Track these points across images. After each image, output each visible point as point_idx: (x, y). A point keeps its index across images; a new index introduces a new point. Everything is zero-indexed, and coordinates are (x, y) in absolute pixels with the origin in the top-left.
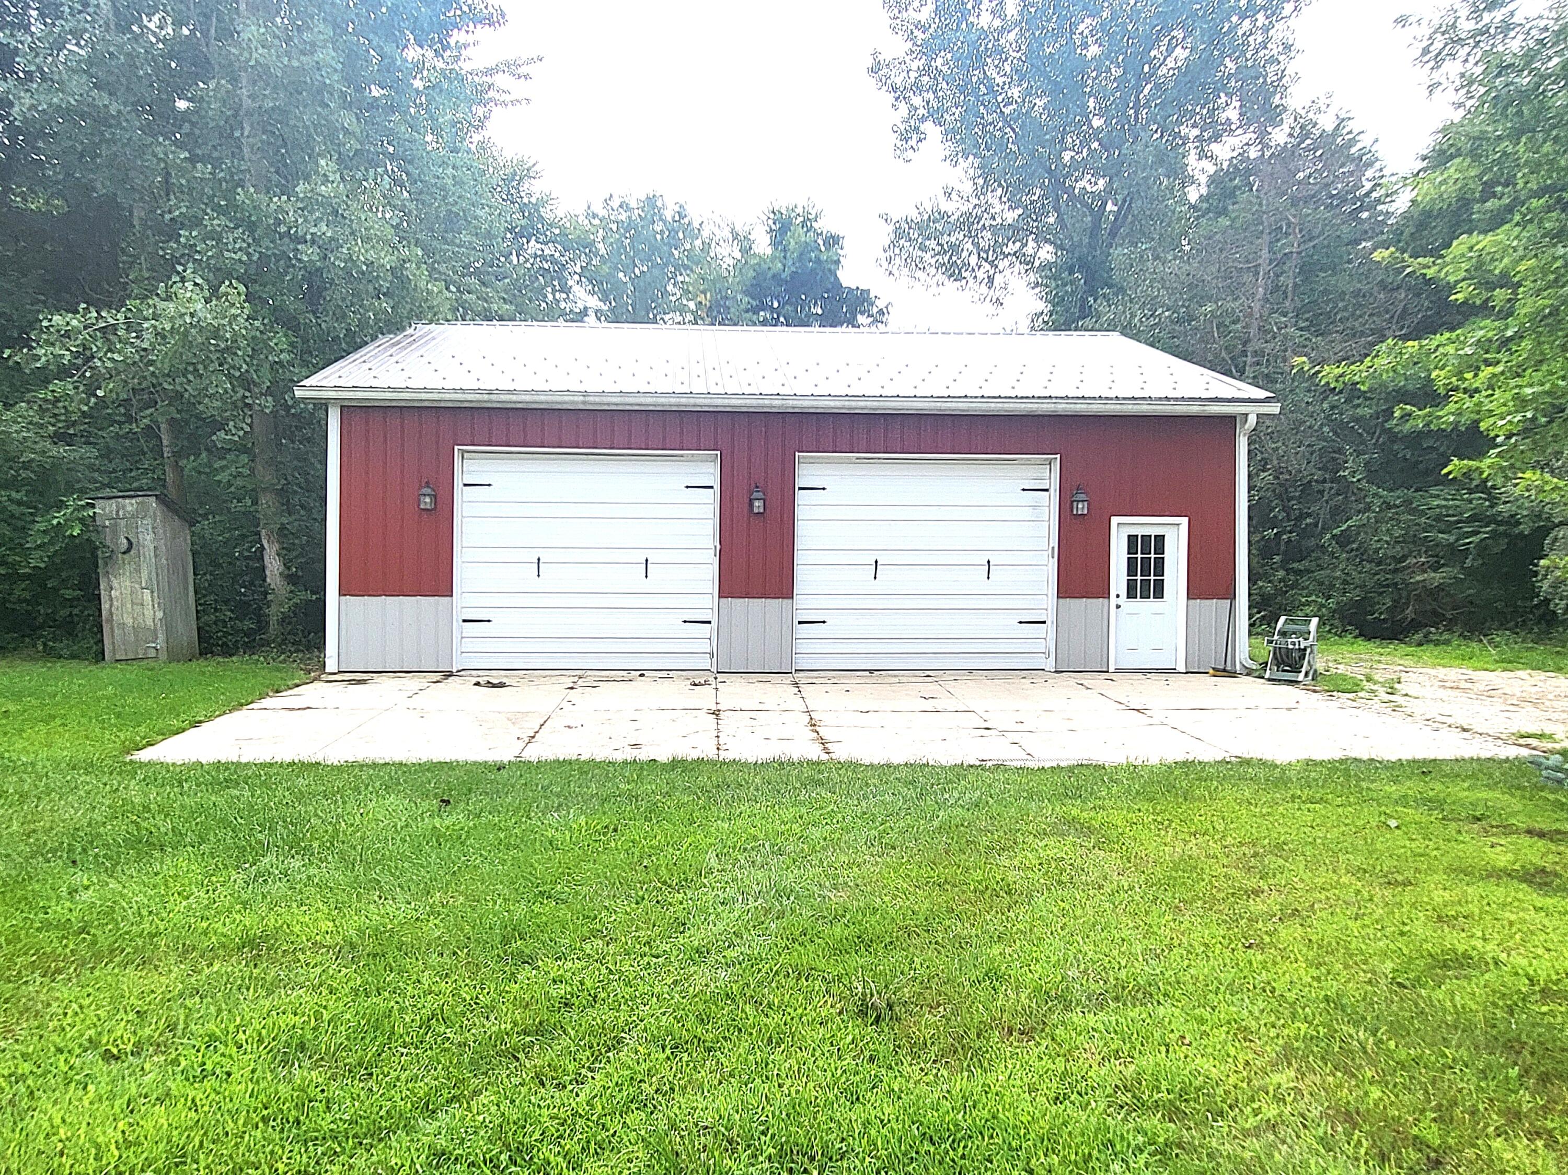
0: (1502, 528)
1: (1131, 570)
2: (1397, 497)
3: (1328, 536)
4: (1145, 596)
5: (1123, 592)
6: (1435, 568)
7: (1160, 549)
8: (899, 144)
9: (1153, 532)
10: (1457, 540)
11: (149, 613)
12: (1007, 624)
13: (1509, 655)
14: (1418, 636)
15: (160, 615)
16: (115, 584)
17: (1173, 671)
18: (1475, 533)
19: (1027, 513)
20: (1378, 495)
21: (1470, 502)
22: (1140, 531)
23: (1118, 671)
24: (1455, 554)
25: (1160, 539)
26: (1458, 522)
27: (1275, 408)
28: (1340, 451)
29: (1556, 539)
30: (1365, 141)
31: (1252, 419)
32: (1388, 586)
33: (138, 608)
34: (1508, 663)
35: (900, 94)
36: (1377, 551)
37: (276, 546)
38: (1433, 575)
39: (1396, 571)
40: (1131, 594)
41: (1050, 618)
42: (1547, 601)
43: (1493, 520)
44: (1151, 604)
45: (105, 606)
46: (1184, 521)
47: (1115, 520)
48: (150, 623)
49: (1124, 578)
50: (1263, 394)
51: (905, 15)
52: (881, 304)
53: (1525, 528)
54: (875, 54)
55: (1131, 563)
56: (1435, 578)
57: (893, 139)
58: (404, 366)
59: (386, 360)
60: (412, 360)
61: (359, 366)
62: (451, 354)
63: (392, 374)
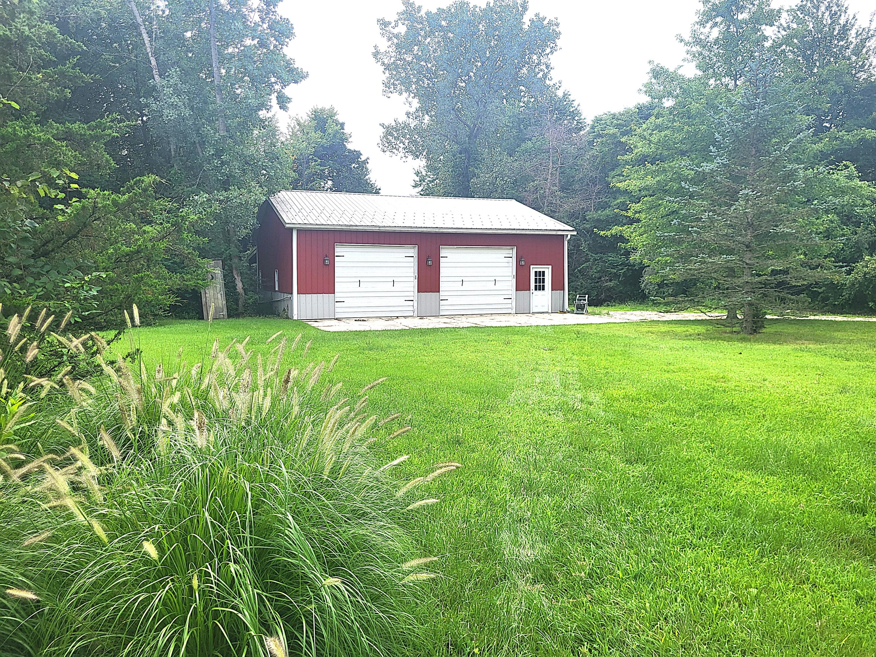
0: (630, 267)
1: (536, 282)
2: (597, 256)
3: (576, 270)
4: (540, 290)
5: (534, 289)
6: (611, 281)
7: (544, 275)
8: (385, 89)
9: (542, 270)
10: (617, 271)
11: (220, 302)
12: (500, 299)
13: (633, 307)
14: (606, 304)
15: (224, 302)
16: (207, 291)
17: (547, 312)
18: (622, 269)
19: (506, 265)
20: (592, 256)
21: (621, 258)
22: (538, 270)
23: (533, 313)
24: (616, 276)
25: (544, 272)
26: (617, 265)
27: (575, 233)
28: (579, 240)
29: (645, 271)
30: (575, 104)
31: (569, 237)
32: (595, 287)
33: (216, 301)
34: (634, 309)
35: (387, 67)
36: (592, 275)
37: (240, 278)
38: (610, 283)
39: (598, 282)
40: (536, 289)
41: (514, 297)
42: (643, 290)
43: (627, 265)
44: (541, 292)
45: (204, 300)
46: (550, 267)
47: (532, 267)
48: (221, 305)
49: (534, 284)
50: (572, 229)
51: (387, 29)
52: (363, 158)
53: (637, 267)
54: (375, 47)
55: (536, 279)
56: (611, 284)
57: (382, 87)
58: (306, 214)
59: (292, 210)
60: (303, 211)
61: (289, 213)
62: (311, 208)
63: (308, 218)
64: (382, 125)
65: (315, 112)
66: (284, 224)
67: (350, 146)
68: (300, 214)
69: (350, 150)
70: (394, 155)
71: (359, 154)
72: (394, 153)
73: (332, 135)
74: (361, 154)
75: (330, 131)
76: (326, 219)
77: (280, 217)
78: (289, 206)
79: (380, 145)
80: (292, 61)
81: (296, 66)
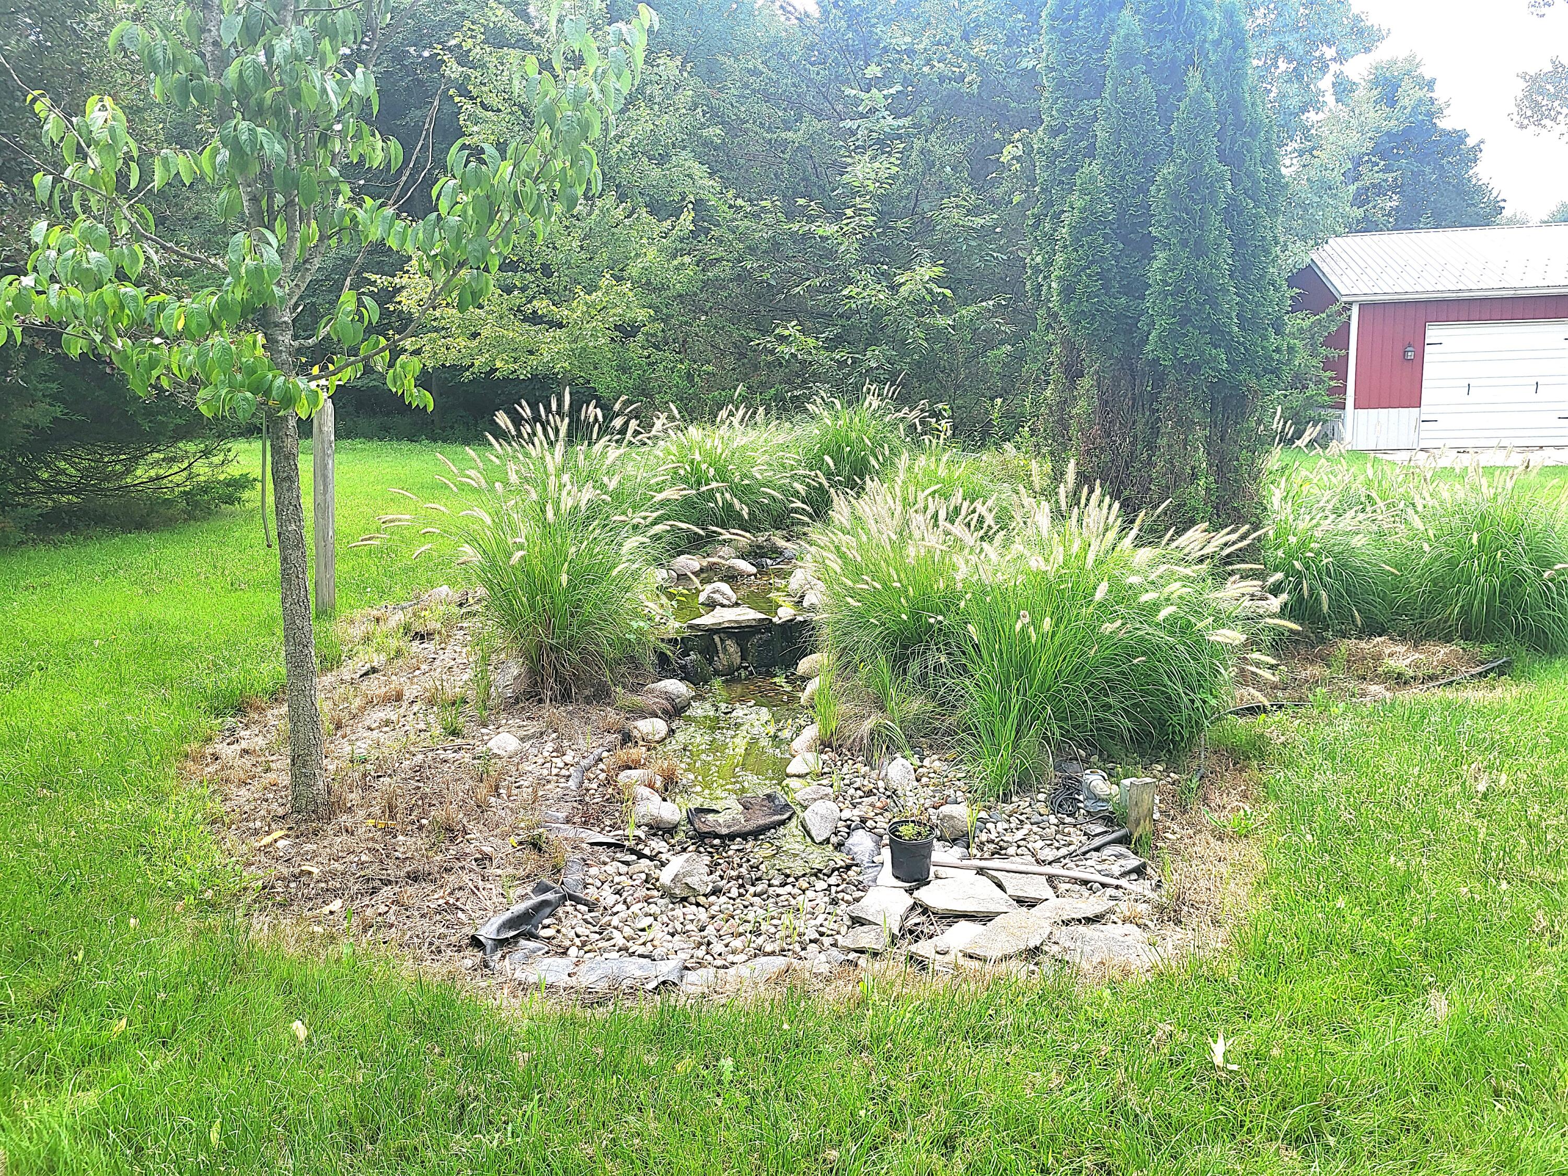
58: (1374, 277)
59: (1349, 272)
60: (1368, 271)
61: (1344, 278)
62: (1383, 264)
63: (1380, 282)
64: (1524, 76)
65: (1376, 69)
66: (1338, 296)
67: (1444, 124)
68: (1365, 277)
69: (1444, 130)
70: (1544, 131)
71: (1461, 137)
72: (1545, 126)
73: (1409, 110)
74: (1467, 136)
75: (1406, 102)
76: (1412, 282)
77: (1329, 285)
78: (1343, 265)
79: (1516, 118)
80: (1363, 17)
81: (1369, 24)
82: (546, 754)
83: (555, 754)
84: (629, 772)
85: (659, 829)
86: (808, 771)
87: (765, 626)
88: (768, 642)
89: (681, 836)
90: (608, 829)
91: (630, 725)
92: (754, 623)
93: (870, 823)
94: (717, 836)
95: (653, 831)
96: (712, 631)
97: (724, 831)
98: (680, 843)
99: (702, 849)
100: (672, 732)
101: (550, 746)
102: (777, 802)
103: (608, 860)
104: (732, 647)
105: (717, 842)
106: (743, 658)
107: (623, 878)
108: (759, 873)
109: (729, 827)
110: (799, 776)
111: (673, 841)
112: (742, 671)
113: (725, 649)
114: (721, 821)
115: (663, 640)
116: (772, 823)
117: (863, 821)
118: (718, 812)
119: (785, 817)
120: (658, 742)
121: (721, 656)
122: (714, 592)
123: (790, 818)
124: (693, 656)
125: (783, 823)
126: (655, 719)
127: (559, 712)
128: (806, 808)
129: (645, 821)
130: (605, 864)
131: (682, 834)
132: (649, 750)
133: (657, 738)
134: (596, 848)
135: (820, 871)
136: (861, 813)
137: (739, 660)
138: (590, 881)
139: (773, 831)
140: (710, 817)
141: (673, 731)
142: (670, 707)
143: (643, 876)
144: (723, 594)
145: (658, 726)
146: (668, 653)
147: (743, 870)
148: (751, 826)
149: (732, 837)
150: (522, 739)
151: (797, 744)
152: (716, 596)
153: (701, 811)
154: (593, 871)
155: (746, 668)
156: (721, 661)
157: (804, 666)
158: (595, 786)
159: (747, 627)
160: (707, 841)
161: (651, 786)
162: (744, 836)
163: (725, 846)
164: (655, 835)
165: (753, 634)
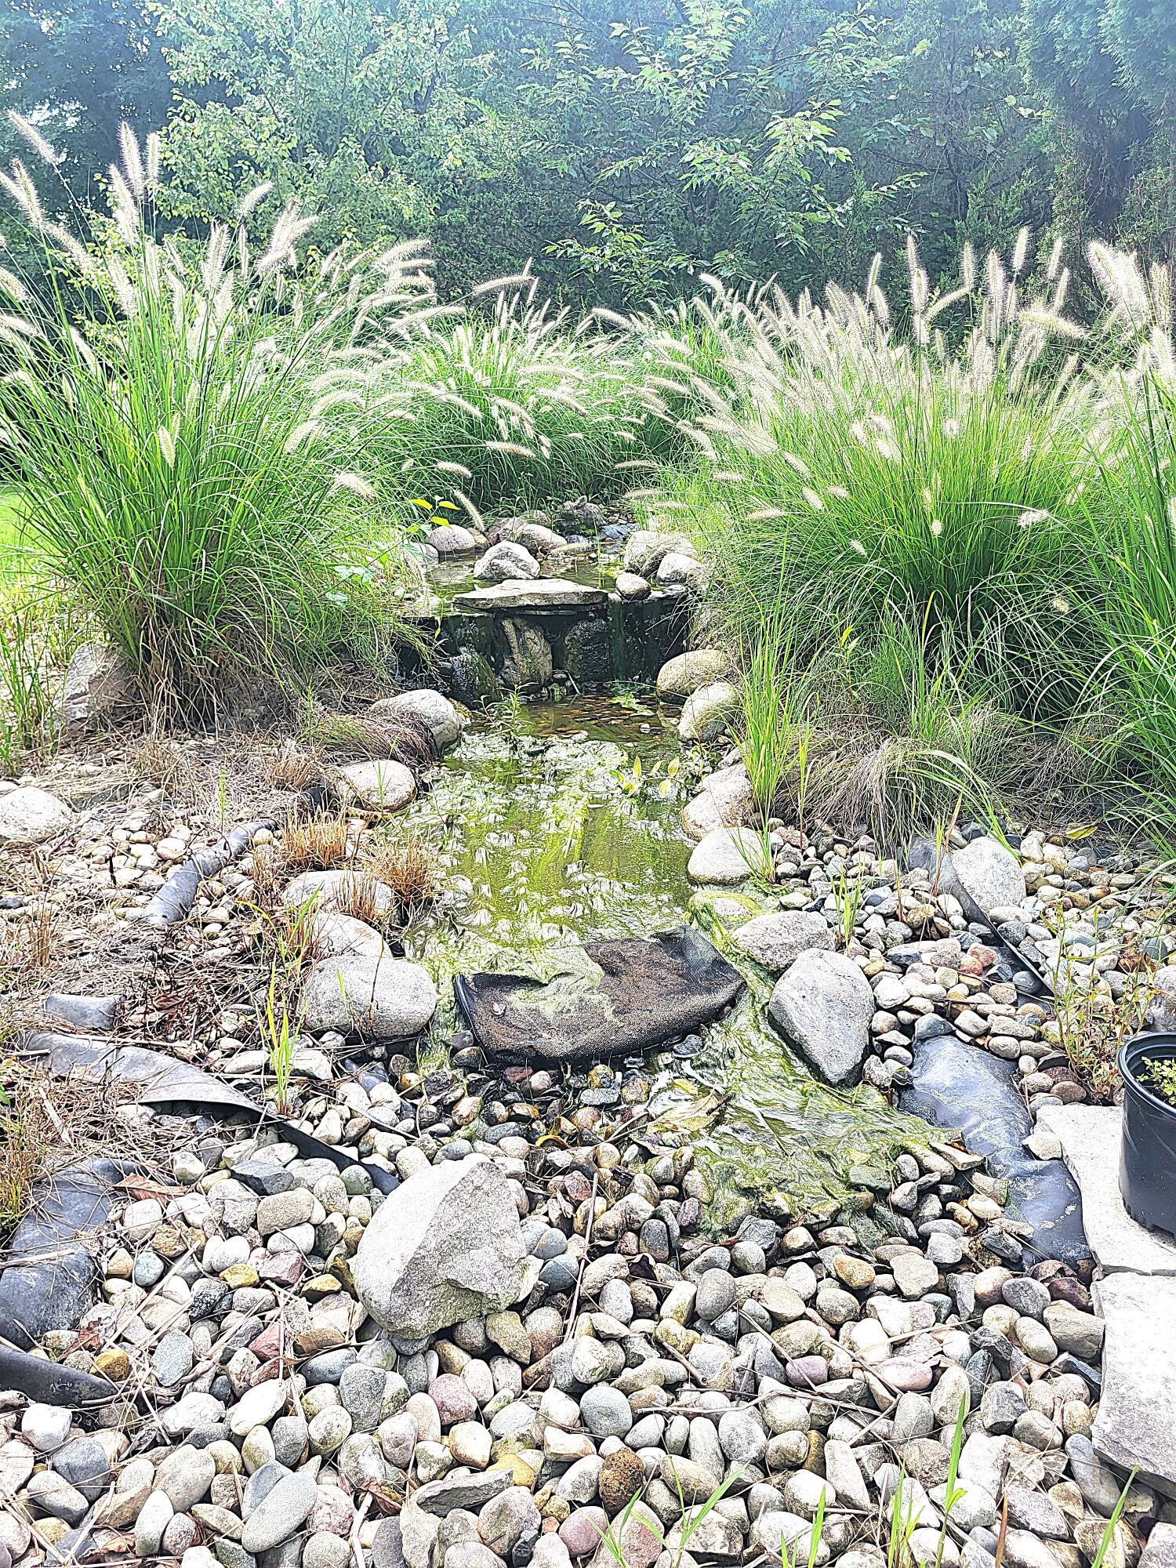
82: (120, 835)
83: (141, 836)
84: (312, 877)
85: (374, 1039)
86: (744, 870)
87: (593, 607)
88: (601, 637)
89: (434, 1064)
90: (228, 1043)
91: (329, 774)
92: (576, 601)
93: (967, 1019)
94: (539, 1061)
95: (356, 1049)
96: (500, 612)
97: (558, 1044)
98: (437, 1085)
99: (499, 1109)
100: (422, 789)
101: (136, 818)
102: (690, 954)
103: (197, 1168)
104: (536, 643)
105: (540, 1080)
106: (557, 665)
107: (238, 1246)
108: (690, 1207)
109: (572, 1030)
110: (723, 883)
111: (412, 1079)
112: (555, 687)
113: (523, 647)
114: (548, 1010)
115: (406, 621)
116: (689, 1016)
117: (947, 1011)
118: (537, 984)
119: (722, 996)
120: (392, 809)
121: (517, 656)
122: (501, 557)
123: (732, 1002)
124: (466, 655)
125: (716, 1015)
126: (383, 763)
127: (180, 750)
128: (776, 974)
129: (339, 1016)
130: (187, 1182)
131: (442, 1053)
132: (371, 826)
133: (390, 800)
134: (168, 1121)
135: (881, 1194)
136: (937, 990)
137: (548, 668)
138: (121, 1260)
139: (693, 1040)
140: (517, 999)
141: (426, 787)
142: (419, 740)
143: (305, 1237)
144: (517, 560)
145: (396, 777)
146: (420, 644)
147: (638, 1202)
148: (630, 1029)
149: (581, 1062)
150: (76, 804)
151: (697, 810)
152: (505, 564)
153: (493, 983)
154: (141, 1216)
155: (561, 682)
156: (518, 667)
157: (671, 673)
158: (222, 913)
159: (563, 606)
160: (512, 1074)
161: (362, 912)
162: (615, 1057)
163: (567, 1098)
164: (362, 1059)
165: (573, 621)
